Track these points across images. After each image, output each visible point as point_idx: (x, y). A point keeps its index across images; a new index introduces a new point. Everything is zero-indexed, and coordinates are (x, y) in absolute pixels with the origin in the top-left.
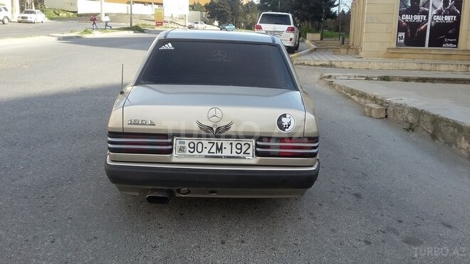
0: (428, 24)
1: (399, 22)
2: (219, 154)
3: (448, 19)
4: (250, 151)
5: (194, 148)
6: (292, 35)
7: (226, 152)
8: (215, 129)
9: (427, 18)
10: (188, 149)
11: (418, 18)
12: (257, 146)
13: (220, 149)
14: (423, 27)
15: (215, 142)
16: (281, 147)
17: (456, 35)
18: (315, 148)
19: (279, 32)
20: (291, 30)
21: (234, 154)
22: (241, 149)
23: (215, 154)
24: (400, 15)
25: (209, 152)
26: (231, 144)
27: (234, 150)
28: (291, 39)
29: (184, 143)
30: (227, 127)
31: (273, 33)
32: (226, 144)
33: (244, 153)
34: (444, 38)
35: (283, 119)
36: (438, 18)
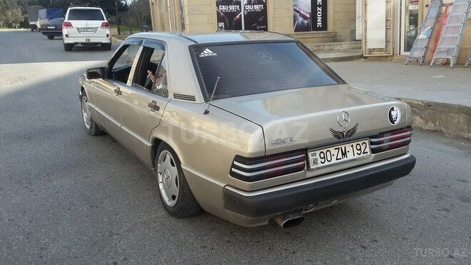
0: (242, 13)
1: (218, 13)
2: (345, 159)
3: (257, 7)
4: (368, 150)
5: (324, 157)
6: (107, 31)
7: (350, 156)
8: (345, 134)
9: (240, 7)
10: (319, 160)
11: (232, 8)
12: (372, 143)
13: (344, 154)
14: (238, 17)
15: (340, 147)
16: (392, 140)
17: (265, 22)
18: (409, 136)
19: (92, 28)
20: (105, 25)
21: (357, 156)
22: (360, 149)
23: (342, 160)
24: (218, 6)
25: (337, 159)
26: (352, 146)
27: (356, 151)
28: (108, 36)
29: (315, 154)
30: (353, 130)
31: (86, 29)
32: (348, 147)
33: (364, 153)
34: (256, 26)
35: (393, 113)
36: (249, 7)
